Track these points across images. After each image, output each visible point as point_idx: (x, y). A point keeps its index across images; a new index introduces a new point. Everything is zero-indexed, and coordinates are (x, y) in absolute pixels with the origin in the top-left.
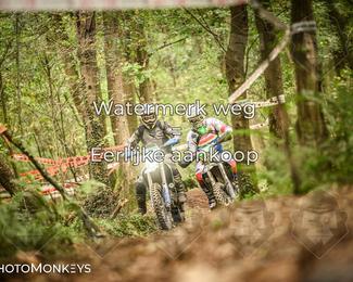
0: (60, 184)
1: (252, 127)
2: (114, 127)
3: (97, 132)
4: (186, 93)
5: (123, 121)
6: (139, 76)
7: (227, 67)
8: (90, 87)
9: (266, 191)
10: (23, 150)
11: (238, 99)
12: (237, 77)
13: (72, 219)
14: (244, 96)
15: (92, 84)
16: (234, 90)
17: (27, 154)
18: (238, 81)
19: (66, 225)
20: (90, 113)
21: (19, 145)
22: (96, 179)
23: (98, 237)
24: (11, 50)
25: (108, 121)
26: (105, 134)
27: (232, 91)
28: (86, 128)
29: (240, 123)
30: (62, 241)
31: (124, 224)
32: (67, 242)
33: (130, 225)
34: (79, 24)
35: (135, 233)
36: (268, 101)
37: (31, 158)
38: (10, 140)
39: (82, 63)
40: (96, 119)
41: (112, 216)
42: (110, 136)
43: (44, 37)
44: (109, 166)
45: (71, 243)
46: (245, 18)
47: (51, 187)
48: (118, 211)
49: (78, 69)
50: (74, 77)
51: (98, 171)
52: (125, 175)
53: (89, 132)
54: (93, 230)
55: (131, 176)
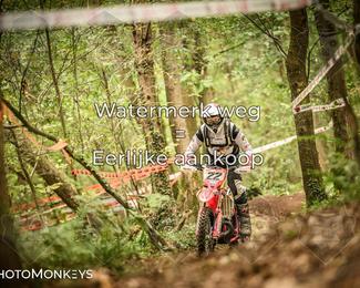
0: (123, 198)
1: (316, 131)
3: (158, 143)
4: (245, 99)
5: (184, 129)
6: (198, 86)
7: (289, 71)
8: (149, 98)
9: (333, 197)
10: (84, 165)
11: (301, 104)
12: (300, 81)
13: (137, 233)
14: (307, 99)
15: (151, 95)
16: (296, 95)
17: (89, 168)
18: (300, 84)
19: (131, 239)
20: (150, 123)
21: (81, 161)
22: (159, 191)
23: (165, 251)
24: (68, 63)
25: (168, 131)
26: (166, 145)
27: (295, 95)
28: (147, 140)
30: (130, 257)
32: (134, 258)
34: (134, 33)
36: (332, 104)
37: (93, 173)
38: (71, 156)
39: (140, 73)
40: (156, 131)
41: (176, 228)
42: (171, 147)
43: (99, 49)
44: (171, 177)
45: (139, 259)
46: (305, 20)
47: (113, 200)
48: (182, 224)
49: (135, 79)
50: (133, 89)
51: (160, 183)
52: (188, 186)
53: (150, 143)
54: (160, 244)
55: (194, 186)
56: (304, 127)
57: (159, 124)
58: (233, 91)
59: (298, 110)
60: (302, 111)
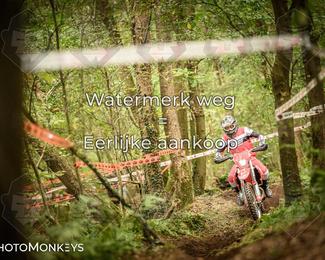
1: (295, 130)
2: (167, 130)
3: (152, 135)
5: (175, 124)
7: (274, 82)
8: (145, 95)
12: (283, 91)
14: (290, 109)
15: (147, 93)
18: (284, 94)
23: (157, 244)
25: (161, 128)
27: (279, 104)
28: (142, 133)
29: (286, 134)
31: (177, 224)
33: (184, 225)
35: (188, 233)
40: (152, 126)
41: (166, 215)
44: (162, 164)
48: (172, 211)
51: (153, 173)
52: (177, 175)
53: (144, 137)
54: (152, 238)
55: (182, 175)
57: (153, 120)
58: (220, 84)
59: (280, 117)
60: (284, 118)
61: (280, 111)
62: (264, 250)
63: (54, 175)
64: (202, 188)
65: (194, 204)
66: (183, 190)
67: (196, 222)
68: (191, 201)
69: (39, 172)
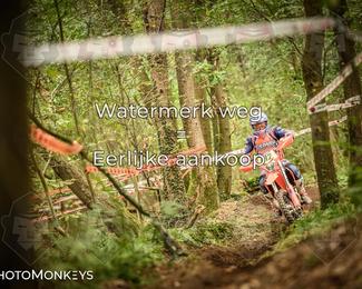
3: (170, 136)
5: (195, 123)
7: (304, 71)
8: (162, 92)
12: (315, 81)
14: (323, 101)
15: (163, 88)
18: (316, 85)
23: (180, 256)
25: (180, 127)
27: (311, 95)
28: (159, 134)
31: (202, 233)
33: (209, 234)
35: (214, 242)
36: (346, 102)
40: (168, 124)
41: (188, 224)
44: (183, 168)
48: (195, 219)
51: (172, 177)
52: (199, 178)
53: (162, 137)
54: (174, 248)
55: (205, 178)
56: (319, 128)
59: (313, 110)
60: (317, 111)
61: (312, 103)
62: (299, 256)
63: (62, 183)
64: (227, 192)
65: (219, 210)
66: (206, 195)
67: (222, 230)
68: (216, 207)
69: (46, 180)
